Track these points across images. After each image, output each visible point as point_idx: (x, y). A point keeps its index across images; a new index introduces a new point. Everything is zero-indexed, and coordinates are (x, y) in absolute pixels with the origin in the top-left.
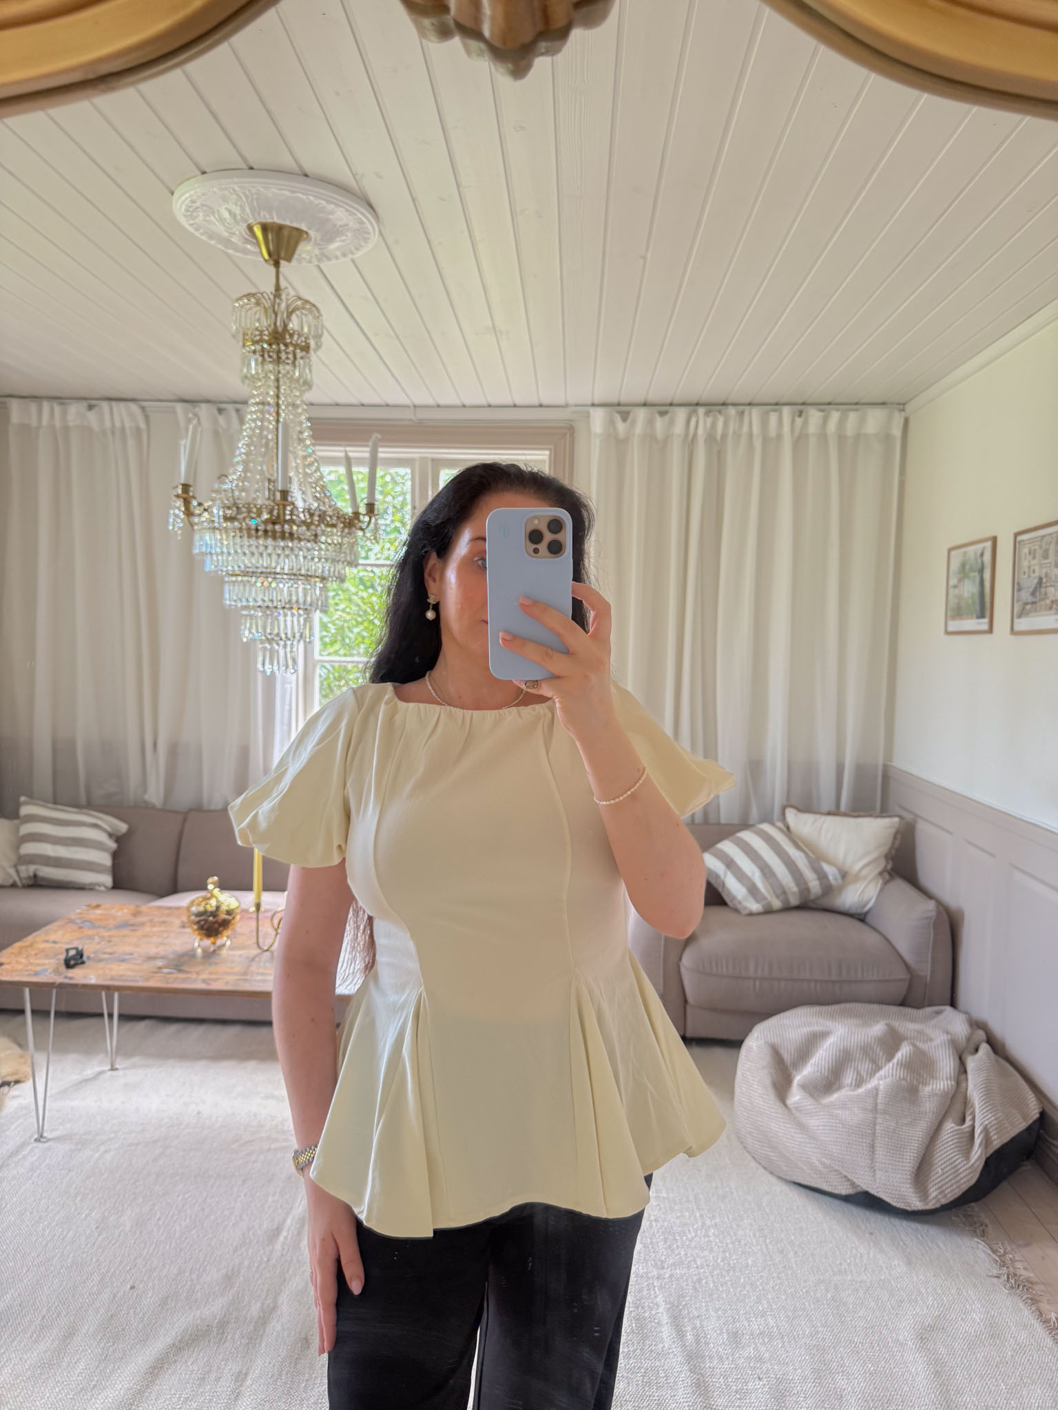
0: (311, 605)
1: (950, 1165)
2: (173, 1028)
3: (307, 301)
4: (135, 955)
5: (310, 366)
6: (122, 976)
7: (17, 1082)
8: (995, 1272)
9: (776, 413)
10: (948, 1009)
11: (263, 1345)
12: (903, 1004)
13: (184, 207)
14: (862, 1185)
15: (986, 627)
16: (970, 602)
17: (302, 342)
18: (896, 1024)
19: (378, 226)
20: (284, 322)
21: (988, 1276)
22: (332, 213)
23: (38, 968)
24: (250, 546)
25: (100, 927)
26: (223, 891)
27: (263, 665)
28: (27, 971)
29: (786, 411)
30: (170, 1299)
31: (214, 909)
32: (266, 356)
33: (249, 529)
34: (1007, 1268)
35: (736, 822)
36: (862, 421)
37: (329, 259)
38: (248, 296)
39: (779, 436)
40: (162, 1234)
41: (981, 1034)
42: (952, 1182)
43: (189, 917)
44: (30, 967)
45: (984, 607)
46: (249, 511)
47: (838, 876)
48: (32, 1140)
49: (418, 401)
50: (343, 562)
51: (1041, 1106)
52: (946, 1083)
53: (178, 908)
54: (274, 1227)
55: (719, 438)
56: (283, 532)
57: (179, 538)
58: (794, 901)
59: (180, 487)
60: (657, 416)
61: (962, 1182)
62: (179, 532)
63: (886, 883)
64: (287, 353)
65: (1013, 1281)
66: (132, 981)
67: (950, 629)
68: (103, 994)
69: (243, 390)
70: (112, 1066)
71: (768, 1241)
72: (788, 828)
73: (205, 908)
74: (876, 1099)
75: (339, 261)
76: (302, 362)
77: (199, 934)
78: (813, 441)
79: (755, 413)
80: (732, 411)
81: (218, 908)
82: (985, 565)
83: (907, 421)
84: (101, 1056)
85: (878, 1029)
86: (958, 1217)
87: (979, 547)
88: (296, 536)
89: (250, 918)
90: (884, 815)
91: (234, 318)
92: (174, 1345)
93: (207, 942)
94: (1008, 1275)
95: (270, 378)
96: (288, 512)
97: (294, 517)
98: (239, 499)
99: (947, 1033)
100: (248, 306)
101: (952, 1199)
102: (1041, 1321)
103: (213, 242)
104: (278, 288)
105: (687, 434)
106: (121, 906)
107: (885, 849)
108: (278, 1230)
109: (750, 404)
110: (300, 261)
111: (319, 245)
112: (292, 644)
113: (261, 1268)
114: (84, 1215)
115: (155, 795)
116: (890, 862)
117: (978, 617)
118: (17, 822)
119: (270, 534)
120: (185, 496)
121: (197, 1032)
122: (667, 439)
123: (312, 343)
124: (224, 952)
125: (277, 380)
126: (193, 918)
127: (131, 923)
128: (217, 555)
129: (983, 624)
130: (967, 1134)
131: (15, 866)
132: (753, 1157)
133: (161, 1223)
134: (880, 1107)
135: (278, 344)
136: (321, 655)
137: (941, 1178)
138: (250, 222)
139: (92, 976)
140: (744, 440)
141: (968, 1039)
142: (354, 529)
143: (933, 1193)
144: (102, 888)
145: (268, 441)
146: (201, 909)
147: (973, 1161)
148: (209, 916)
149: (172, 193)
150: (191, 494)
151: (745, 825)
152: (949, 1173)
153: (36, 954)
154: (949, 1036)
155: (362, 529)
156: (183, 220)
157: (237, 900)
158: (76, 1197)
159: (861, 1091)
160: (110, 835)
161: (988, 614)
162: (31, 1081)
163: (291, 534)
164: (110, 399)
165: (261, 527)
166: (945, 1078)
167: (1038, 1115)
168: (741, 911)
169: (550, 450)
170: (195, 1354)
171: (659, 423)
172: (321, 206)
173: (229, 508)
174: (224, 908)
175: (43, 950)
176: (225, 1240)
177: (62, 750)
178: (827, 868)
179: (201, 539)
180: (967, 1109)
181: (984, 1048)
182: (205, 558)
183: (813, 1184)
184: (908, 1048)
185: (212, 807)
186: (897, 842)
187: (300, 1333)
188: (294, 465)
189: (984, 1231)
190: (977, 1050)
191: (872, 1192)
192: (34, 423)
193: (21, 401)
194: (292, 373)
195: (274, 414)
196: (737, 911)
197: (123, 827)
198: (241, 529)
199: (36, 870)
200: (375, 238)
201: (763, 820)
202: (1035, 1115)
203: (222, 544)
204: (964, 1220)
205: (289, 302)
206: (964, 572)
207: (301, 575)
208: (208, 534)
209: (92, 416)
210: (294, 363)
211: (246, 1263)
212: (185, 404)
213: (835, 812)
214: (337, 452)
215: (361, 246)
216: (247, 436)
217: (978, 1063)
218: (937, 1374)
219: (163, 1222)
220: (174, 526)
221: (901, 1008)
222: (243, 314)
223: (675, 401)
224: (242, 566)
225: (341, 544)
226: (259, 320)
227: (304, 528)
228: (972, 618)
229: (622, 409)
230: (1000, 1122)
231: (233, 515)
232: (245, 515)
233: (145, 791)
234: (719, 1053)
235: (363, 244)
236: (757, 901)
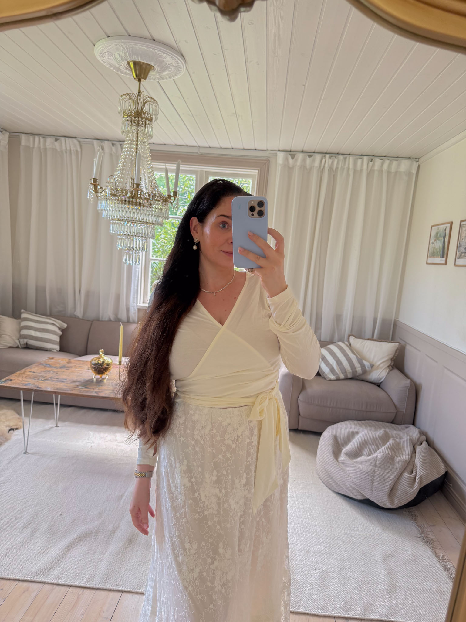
0: (147, 235)
1: (404, 490)
2: (82, 411)
3: (152, 98)
4: (67, 380)
5: (152, 128)
6: (61, 388)
7: (17, 429)
8: (419, 535)
9: (361, 159)
10: (412, 426)
11: (113, 541)
12: (392, 422)
13: (99, 52)
14: (367, 496)
15: (444, 262)
16: (438, 250)
17: (149, 117)
18: (388, 431)
19: (186, 65)
20: (141, 108)
21: (415, 537)
22: (165, 58)
23: (27, 383)
24: (122, 207)
25: (53, 367)
26: (105, 356)
27: (126, 260)
28: (22, 383)
29: (365, 158)
30: (76, 520)
31: (102, 362)
32: (133, 122)
33: (122, 200)
34: (424, 534)
35: (328, 340)
36: (399, 165)
37: (163, 79)
38: (126, 95)
39: (361, 170)
40: (74, 494)
41: (424, 437)
42: (404, 497)
43: (91, 365)
44: (23, 382)
45: (444, 254)
46: (122, 192)
47: (370, 367)
48: (22, 453)
49: (201, 145)
50: (162, 217)
51: (446, 469)
52: (406, 457)
53: (87, 361)
54: (120, 495)
55: (334, 169)
56: (136, 202)
57: (92, 202)
58: (350, 376)
59: (93, 179)
60: (307, 157)
61: (409, 497)
62: (92, 200)
63: (390, 371)
64: (142, 121)
65: (426, 540)
66: (65, 390)
67: (429, 262)
68: (54, 395)
69: (123, 137)
70: (56, 425)
71: (325, 516)
72: (350, 345)
73: (98, 362)
74: (376, 461)
75: (168, 80)
76: (148, 126)
77: (95, 373)
78: (376, 174)
79: (351, 159)
80: (341, 157)
81: (103, 362)
82: (446, 235)
83: (419, 166)
84: (52, 421)
85: (380, 432)
86: (406, 512)
87: (444, 226)
88: (142, 204)
89: (117, 367)
90: (392, 342)
91: (120, 104)
92: (77, 538)
93: (98, 376)
94: (424, 537)
95: (134, 132)
96: (139, 194)
97: (142, 196)
98: (118, 186)
99: (410, 436)
100: (126, 99)
101: (403, 504)
102: (436, 556)
103: (112, 68)
104: (139, 92)
105: (320, 166)
106: (63, 359)
107: (391, 356)
108: (122, 496)
109: (349, 154)
110: (150, 79)
111: (159, 72)
112: (139, 252)
113: (114, 511)
114: (42, 485)
115: (79, 313)
116: (393, 362)
117: (441, 258)
118: (20, 320)
119: (131, 203)
120: (94, 184)
121: (93, 413)
122: (311, 168)
123: (154, 117)
124: (105, 380)
125: (137, 134)
126: (93, 366)
127: (66, 366)
128: (107, 210)
129: (443, 261)
130: (413, 478)
131: (18, 339)
132: (322, 481)
133: (74, 490)
134: (377, 465)
135: (139, 117)
136: (152, 257)
137: (400, 496)
138: (128, 60)
139: (49, 388)
140: (345, 171)
141: (418, 439)
142: (167, 203)
143: (396, 501)
144: (55, 351)
145: (132, 160)
146: (96, 362)
147: (414, 490)
148: (99, 366)
149: (94, 45)
150: (97, 183)
151: (332, 342)
152: (404, 494)
153: (26, 377)
154: (410, 437)
155: (171, 203)
156: (99, 58)
157: (111, 360)
158: (39, 477)
159: (370, 457)
160: (59, 329)
161: (445, 256)
162: (22, 430)
163: (140, 203)
164: (65, 137)
165: (127, 199)
166: (406, 454)
167: (444, 473)
168: (326, 379)
169: (258, 170)
170: (85, 543)
171: (308, 160)
172: (160, 54)
173: (113, 190)
174: (106, 362)
175: (29, 375)
176: (100, 499)
177: (40, 291)
178: (365, 362)
179: (101, 203)
180: (414, 468)
181: (425, 443)
182: (102, 212)
183: (346, 494)
184: (392, 441)
185: (103, 320)
186: (397, 353)
187: (128, 537)
188: (143, 172)
189: (416, 518)
190: (421, 444)
191: (371, 499)
192: (31, 146)
193: (26, 135)
194: (144, 131)
195: (135, 149)
196: (324, 378)
197: (65, 326)
198: (118, 200)
199: (27, 341)
200: (184, 71)
201: (340, 340)
202: (443, 473)
203: (110, 206)
204: (408, 513)
205: (144, 98)
206: (437, 237)
207: (144, 222)
208: (104, 201)
209: (57, 144)
210: (145, 126)
211: (108, 508)
212: (98, 141)
213: (371, 339)
214: (162, 166)
215: (178, 74)
216: (123, 158)
217: (421, 449)
218: (389, 574)
219: (75, 490)
220: (89, 196)
221: (391, 424)
222: (124, 102)
223: (316, 151)
224: (118, 216)
225: (161, 209)
226: (130, 106)
227: (146, 201)
228: (438, 258)
229: (292, 153)
230: (427, 474)
231: (115, 194)
232: (120, 194)
233: (75, 311)
234: (312, 437)
235: (179, 73)
236: (334, 375)
